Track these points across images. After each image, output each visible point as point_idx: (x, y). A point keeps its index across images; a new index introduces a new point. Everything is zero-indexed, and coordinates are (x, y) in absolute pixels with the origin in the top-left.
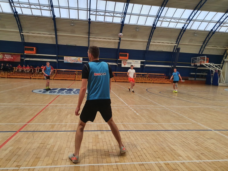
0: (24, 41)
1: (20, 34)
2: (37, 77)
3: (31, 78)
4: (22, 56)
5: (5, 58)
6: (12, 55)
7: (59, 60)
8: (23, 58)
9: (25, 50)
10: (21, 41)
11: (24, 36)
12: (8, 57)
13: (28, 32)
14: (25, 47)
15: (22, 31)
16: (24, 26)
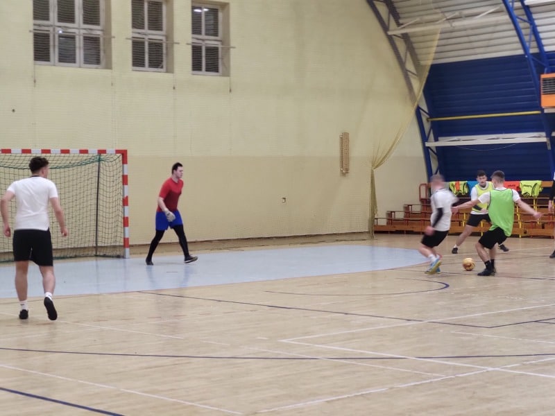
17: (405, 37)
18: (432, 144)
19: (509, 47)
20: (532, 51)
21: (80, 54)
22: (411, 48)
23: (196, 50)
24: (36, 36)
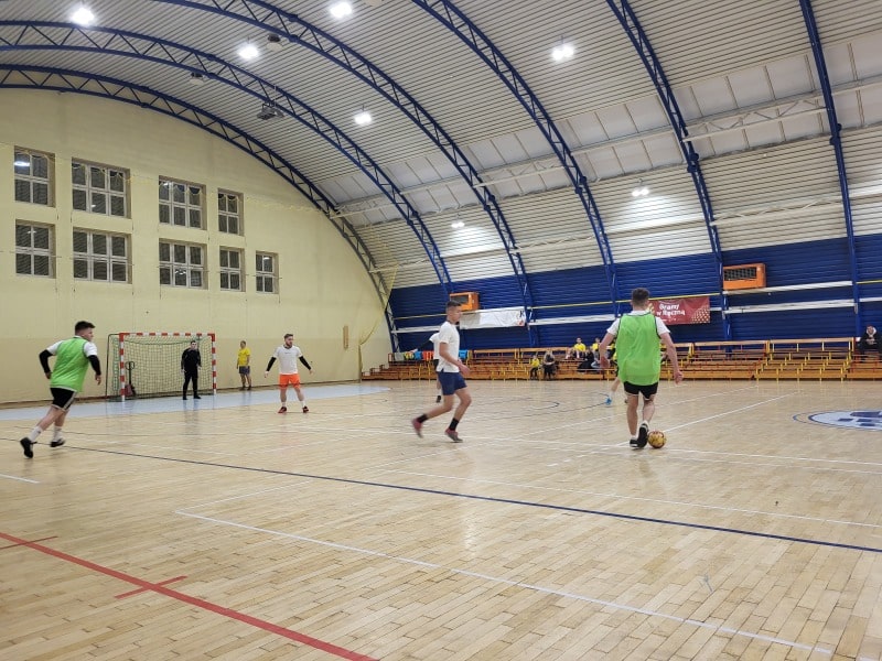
0: (719, 248)
1: (706, 227)
2: (777, 375)
3: (753, 378)
4: (713, 301)
6: (682, 304)
7: (862, 300)
8: (719, 309)
9: (726, 279)
10: (711, 251)
11: (719, 231)
12: (671, 310)
13: (733, 213)
14: (725, 268)
15: (712, 214)
17: (379, 273)
18: (395, 332)
19: (432, 279)
20: (445, 281)
21: (188, 280)
22: (381, 279)
23: (259, 279)
24: (161, 270)
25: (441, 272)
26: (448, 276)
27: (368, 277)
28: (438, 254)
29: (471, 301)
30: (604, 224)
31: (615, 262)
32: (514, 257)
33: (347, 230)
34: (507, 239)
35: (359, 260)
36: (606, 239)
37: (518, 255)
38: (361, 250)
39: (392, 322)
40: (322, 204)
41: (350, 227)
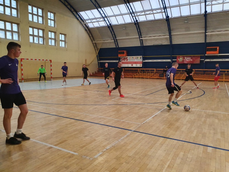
0: (206, 41)
1: (204, 35)
4: (201, 58)
5: (185, 61)
6: (192, 58)
8: (204, 59)
9: (207, 51)
10: (204, 42)
11: (207, 36)
12: (188, 59)
13: (213, 31)
14: (207, 48)
15: (206, 31)
16: (210, 25)
17: (95, 43)
18: (99, 62)
19: (113, 46)
20: (117, 47)
22: (96, 45)
25: (116, 44)
26: (118, 45)
27: (92, 44)
28: (116, 38)
29: (125, 53)
30: (171, 32)
31: (172, 44)
32: (141, 40)
33: (86, 29)
34: (140, 34)
35: (90, 39)
36: (171, 36)
37: (142, 40)
38: (90, 35)
39: (98, 59)
40: (79, 19)
41: (88, 27)
